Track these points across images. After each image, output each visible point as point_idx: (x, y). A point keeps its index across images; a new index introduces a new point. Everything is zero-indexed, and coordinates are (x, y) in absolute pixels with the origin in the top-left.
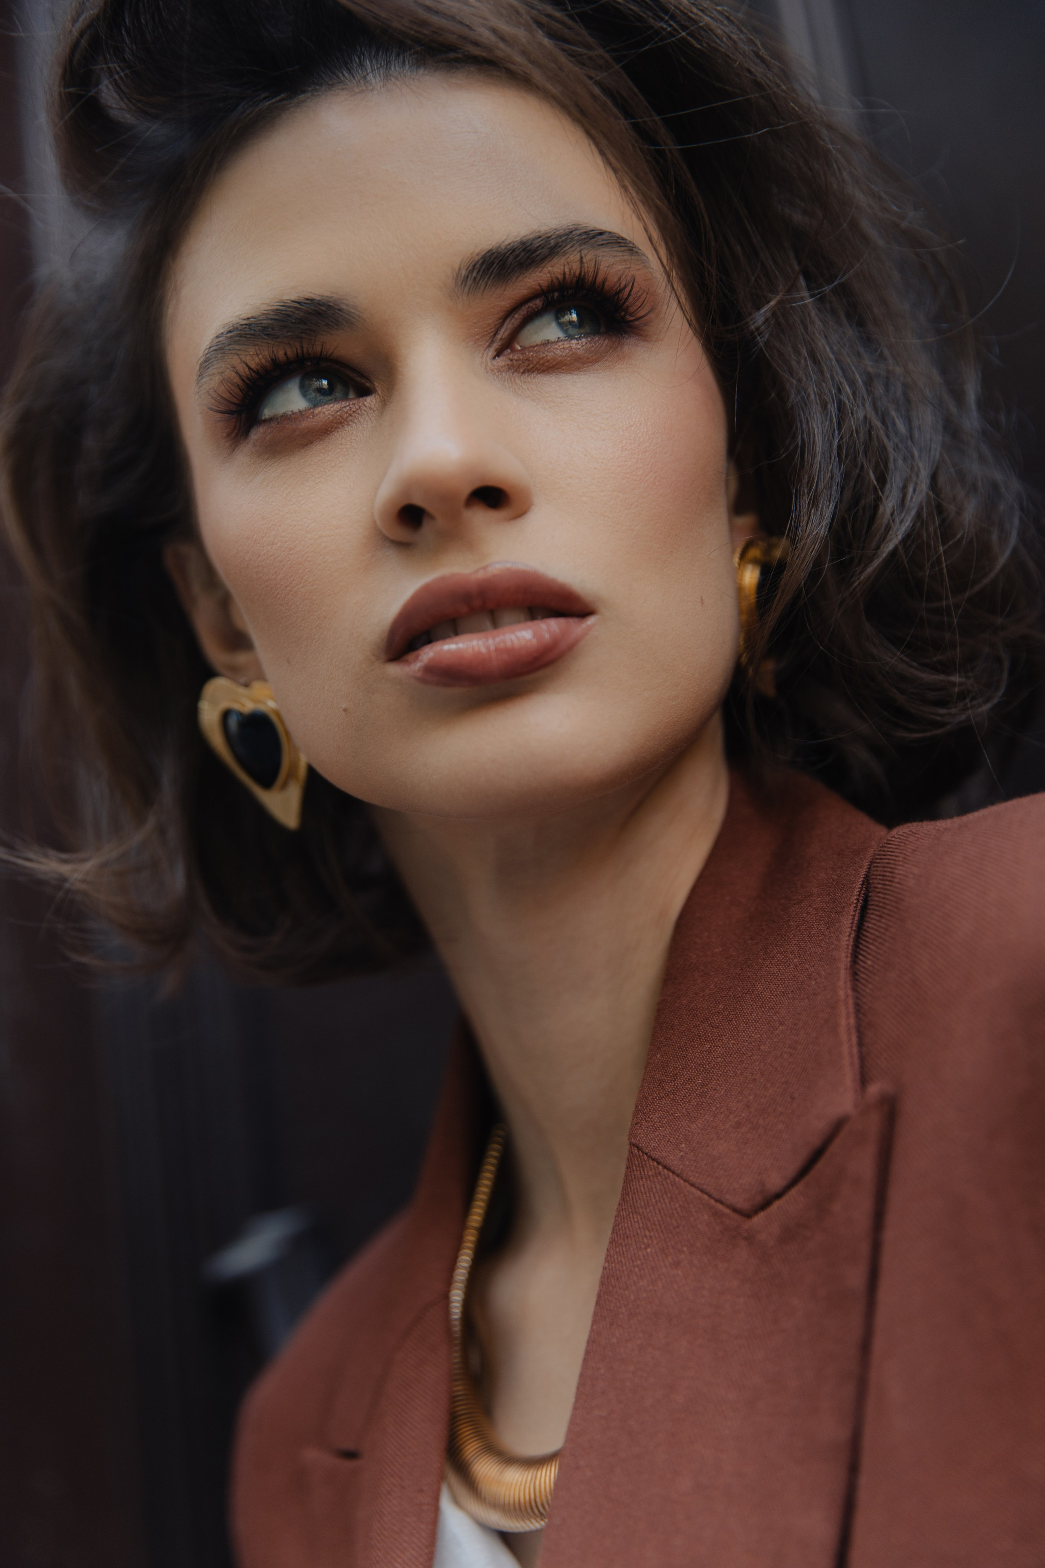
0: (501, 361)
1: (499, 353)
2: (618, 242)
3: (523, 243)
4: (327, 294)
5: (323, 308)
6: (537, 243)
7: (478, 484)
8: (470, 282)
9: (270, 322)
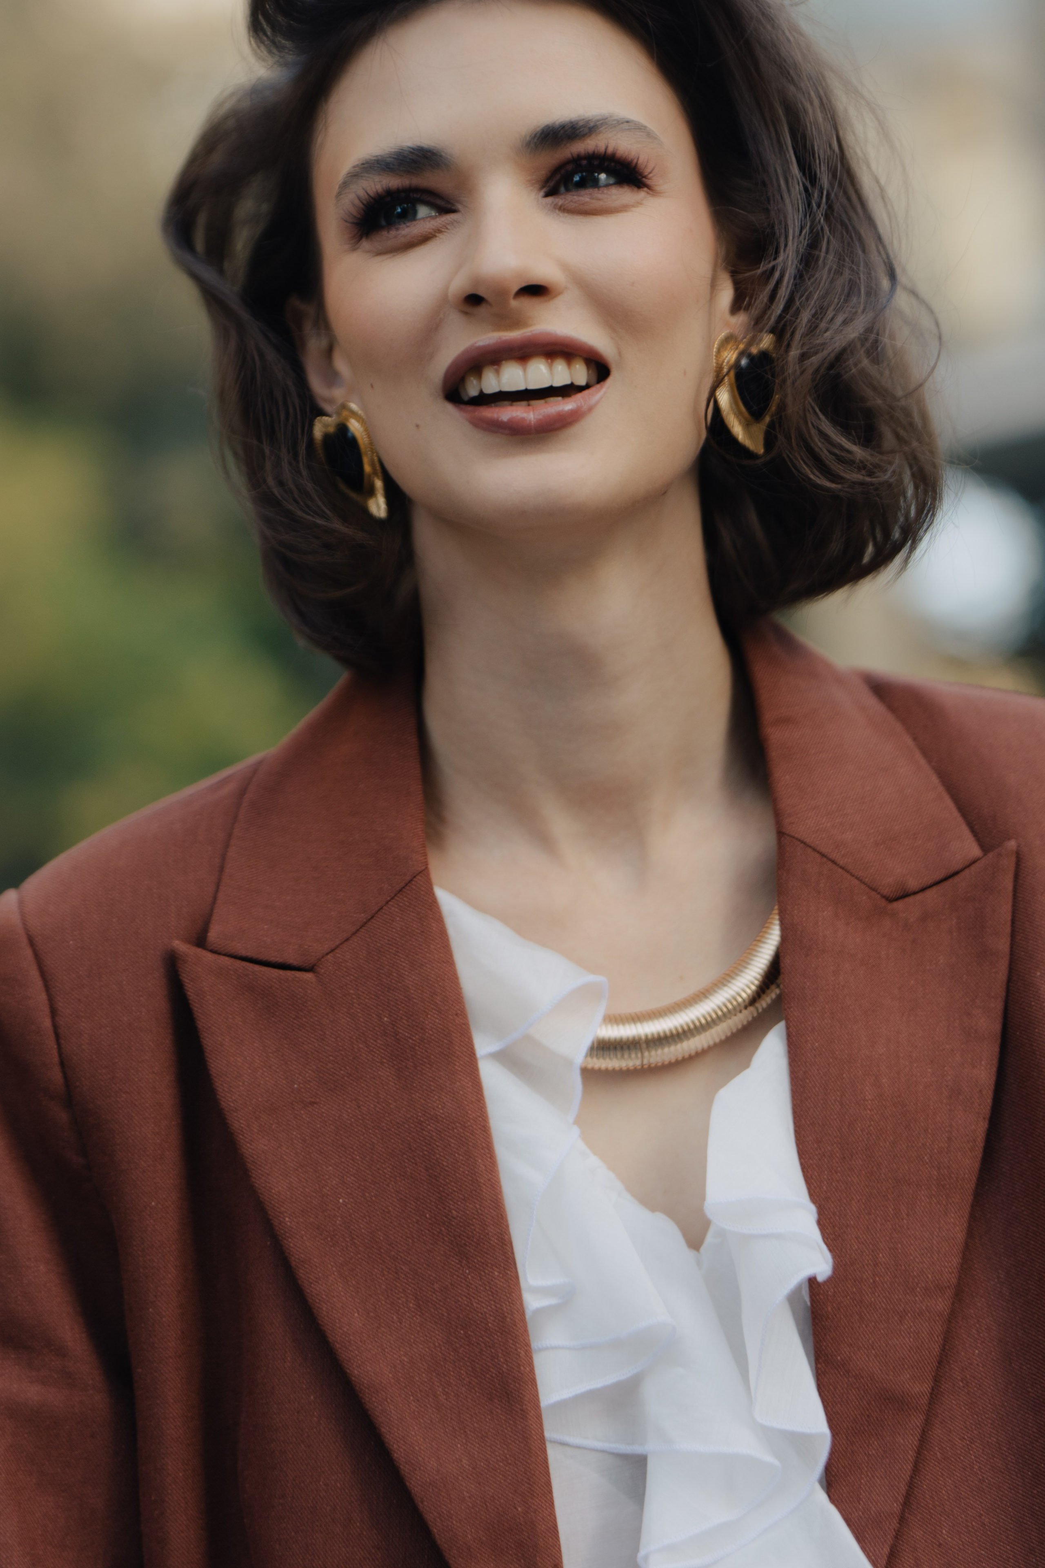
0: (550, 200)
1: (547, 195)
2: (639, 128)
3: (571, 122)
4: (433, 144)
5: (429, 154)
6: (581, 124)
7: (524, 284)
8: (532, 145)
9: (392, 159)
